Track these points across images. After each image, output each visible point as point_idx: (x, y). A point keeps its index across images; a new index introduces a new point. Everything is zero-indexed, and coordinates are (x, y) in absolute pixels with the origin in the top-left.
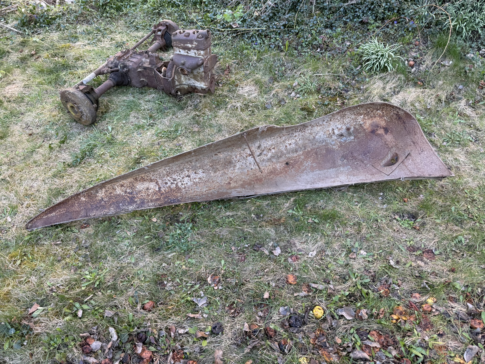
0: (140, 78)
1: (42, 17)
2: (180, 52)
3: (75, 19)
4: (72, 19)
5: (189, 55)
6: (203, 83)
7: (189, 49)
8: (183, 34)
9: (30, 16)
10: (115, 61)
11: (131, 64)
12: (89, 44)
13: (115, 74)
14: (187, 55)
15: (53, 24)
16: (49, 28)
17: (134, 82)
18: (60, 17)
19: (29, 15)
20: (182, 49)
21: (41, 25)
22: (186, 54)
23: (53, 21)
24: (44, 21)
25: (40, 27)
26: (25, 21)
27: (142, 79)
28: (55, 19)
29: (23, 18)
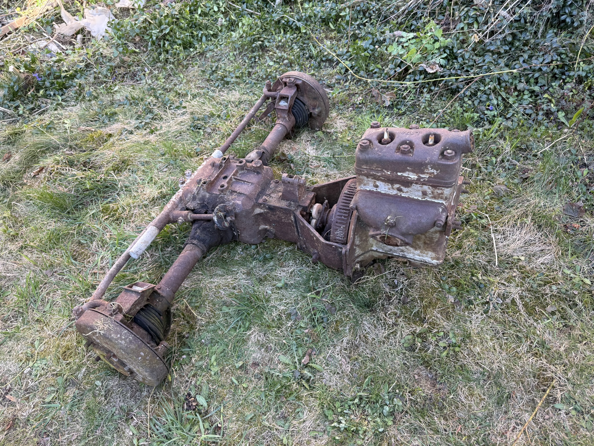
0: (259, 225)
1: (49, 75)
2: (377, 186)
3: (109, 75)
4: (105, 73)
5: (403, 195)
6: (431, 254)
7: (407, 183)
8: (393, 145)
9: (26, 78)
10: (202, 192)
11: (239, 202)
12: (138, 128)
13: (204, 229)
14: (395, 196)
15: (69, 87)
16: (64, 97)
17: (245, 235)
18: (81, 71)
19: (23, 76)
20: (383, 181)
21: (48, 92)
22: (394, 192)
23: (70, 82)
24: (52, 84)
25: (46, 96)
26: (16, 88)
27: (262, 227)
28: (72, 77)
29: (12, 84)
